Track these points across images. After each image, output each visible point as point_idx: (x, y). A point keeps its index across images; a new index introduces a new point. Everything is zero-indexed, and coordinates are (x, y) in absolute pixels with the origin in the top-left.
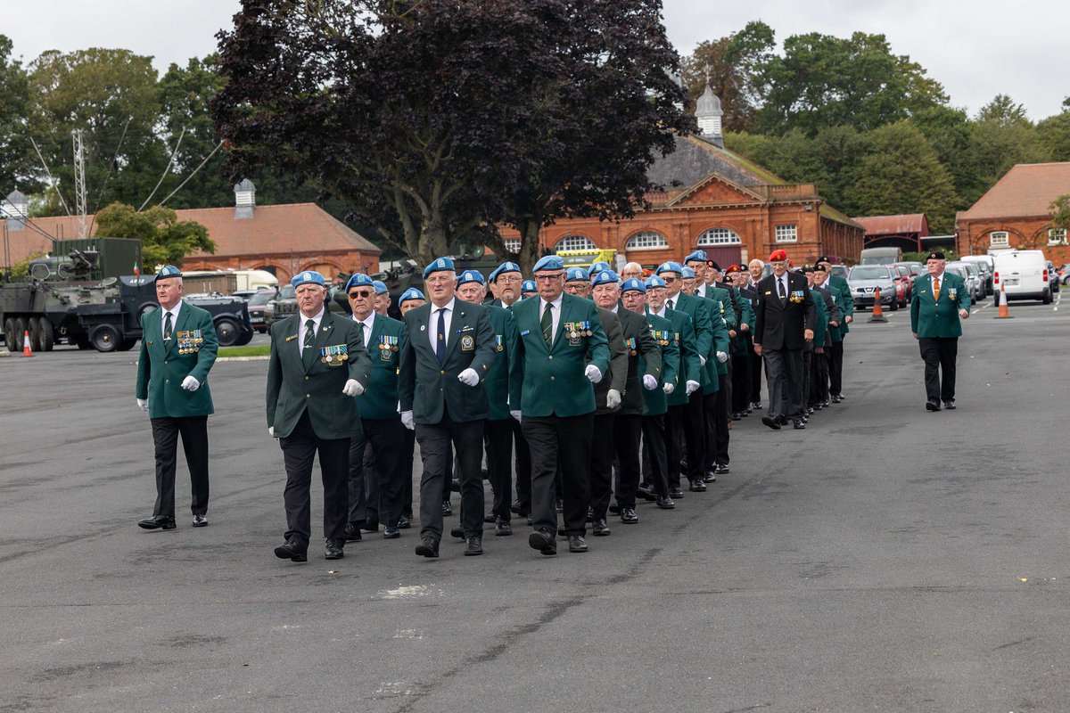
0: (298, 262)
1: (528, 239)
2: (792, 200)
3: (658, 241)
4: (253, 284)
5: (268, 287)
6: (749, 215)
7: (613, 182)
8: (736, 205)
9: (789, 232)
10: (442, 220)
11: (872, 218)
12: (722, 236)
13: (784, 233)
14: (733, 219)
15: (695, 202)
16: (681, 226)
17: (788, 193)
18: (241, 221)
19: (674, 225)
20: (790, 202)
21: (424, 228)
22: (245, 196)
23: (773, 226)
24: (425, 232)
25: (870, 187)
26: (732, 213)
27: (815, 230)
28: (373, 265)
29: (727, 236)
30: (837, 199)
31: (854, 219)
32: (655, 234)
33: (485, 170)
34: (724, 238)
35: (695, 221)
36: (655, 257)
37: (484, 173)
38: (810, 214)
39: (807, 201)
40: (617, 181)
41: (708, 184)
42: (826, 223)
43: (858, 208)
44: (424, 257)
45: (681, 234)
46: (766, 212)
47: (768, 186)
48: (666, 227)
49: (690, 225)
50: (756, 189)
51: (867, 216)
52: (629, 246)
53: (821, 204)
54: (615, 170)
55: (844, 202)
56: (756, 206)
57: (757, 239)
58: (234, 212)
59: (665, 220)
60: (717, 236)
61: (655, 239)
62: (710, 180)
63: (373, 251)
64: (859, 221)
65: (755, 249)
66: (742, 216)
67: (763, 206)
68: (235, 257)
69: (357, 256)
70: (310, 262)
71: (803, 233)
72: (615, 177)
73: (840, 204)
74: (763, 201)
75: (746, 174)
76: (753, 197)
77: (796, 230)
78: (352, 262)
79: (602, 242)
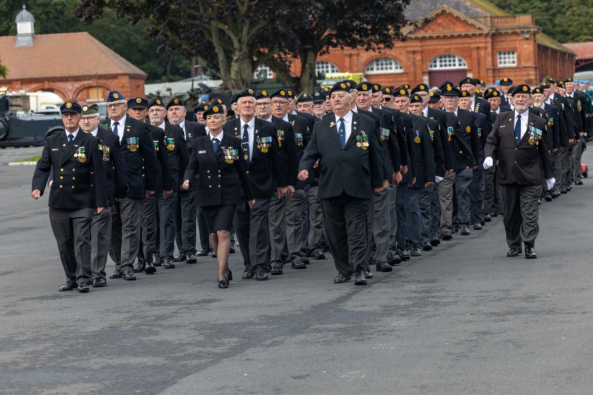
0: (73, 85)
1: (307, 65)
2: (512, 29)
3: (393, 66)
4: (42, 104)
5: (55, 106)
6: (475, 43)
7: (377, 20)
8: (463, 34)
9: (509, 58)
10: (249, 51)
11: (583, 44)
12: (450, 61)
13: (505, 58)
14: (460, 46)
15: (426, 31)
16: (414, 52)
17: (508, 23)
18: (22, 48)
19: (408, 52)
20: (510, 31)
21: (235, 58)
22: (25, 26)
23: (495, 52)
24: (236, 61)
25: (580, 15)
26: (459, 41)
27: (532, 56)
28: (140, 88)
29: (454, 61)
30: (550, 26)
31: (565, 45)
32: (391, 59)
33: (285, 12)
34: (452, 63)
35: (427, 48)
36: (391, 80)
37: (284, 15)
38: (528, 42)
39: (526, 30)
40: (380, 19)
41: (438, 16)
42: (542, 50)
43: (568, 34)
44: (235, 80)
45: (414, 59)
46: (489, 40)
47: (491, 17)
48: (401, 53)
49: (422, 52)
50: (480, 19)
51: (577, 41)
52: (368, 70)
53: (538, 32)
54: (379, 10)
55: (556, 29)
56: (481, 35)
57: (482, 64)
58: (15, 40)
59: (401, 47)
60: (445, 61)
61: (391, 64)
62: (439, 11)
63: (138, 75)
64: (570, 46)
65: (479, 73)
66: (468, 43)
67: (487, 35)
68: (17, 80)
69: (125, 80)
70: (84, 85)
71: (522, 59)
72: (379, 15)
73: (552, 31)
74: (486, 30)
75: (471, 6)
76: (477, 26)
77: (515, 55)
78: (121, 85)
79: (344, 66)
